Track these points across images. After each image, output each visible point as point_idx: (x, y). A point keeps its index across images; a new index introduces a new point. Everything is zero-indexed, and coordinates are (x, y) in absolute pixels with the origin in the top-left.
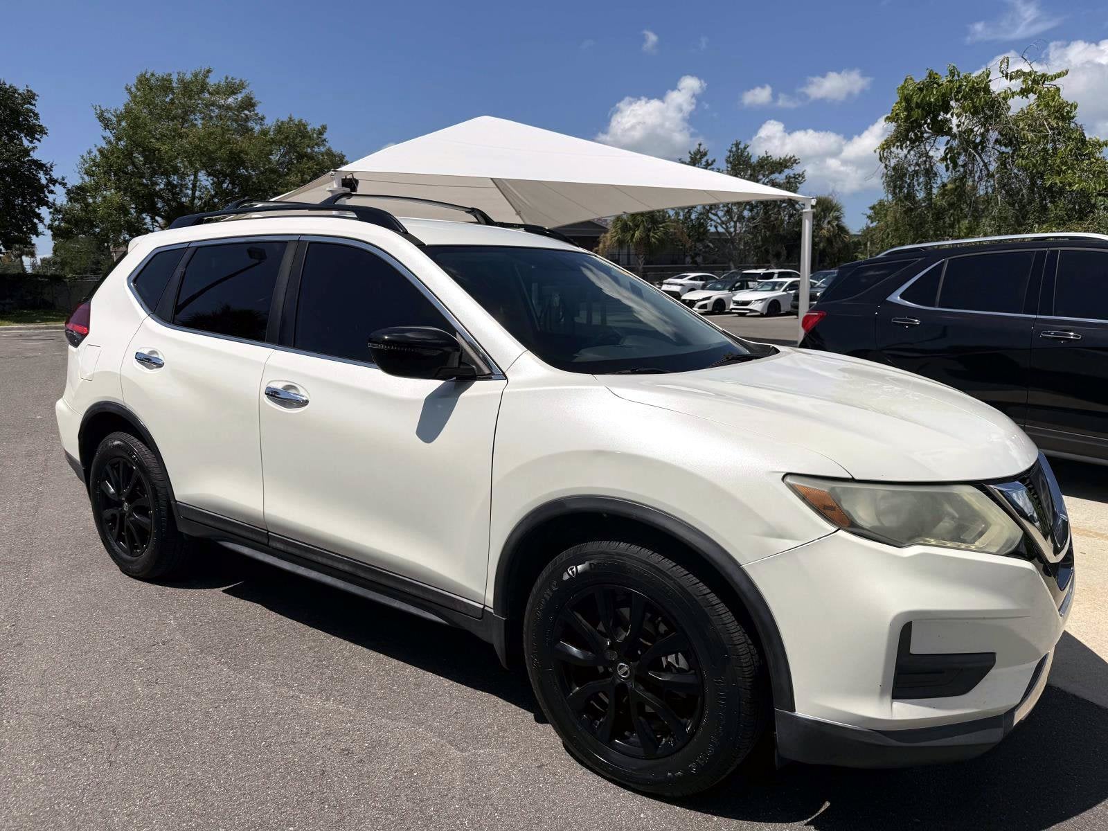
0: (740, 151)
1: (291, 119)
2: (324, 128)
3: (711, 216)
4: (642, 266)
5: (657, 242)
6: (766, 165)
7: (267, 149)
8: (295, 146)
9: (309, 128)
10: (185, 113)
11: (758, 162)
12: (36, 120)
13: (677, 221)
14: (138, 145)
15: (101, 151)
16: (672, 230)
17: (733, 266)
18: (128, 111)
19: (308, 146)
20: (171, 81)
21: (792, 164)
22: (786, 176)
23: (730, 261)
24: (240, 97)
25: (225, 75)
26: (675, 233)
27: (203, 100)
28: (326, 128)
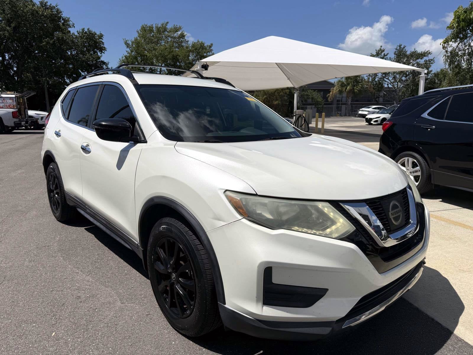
0: (401, 49)
1: (198, 41)
2: (212, 44)
3: (385, 79)
4: (350, 102)
5: (358, 92)
6: (414, 55)
7: (187, 54)
8: (199, 52)
9: (206, 45)
10: (158, 40)
11: (410, 54)
12: (103, 45)
13: (368, 82)
14: (139, 54)
15: (125, 57)
16: (366, 86)
17: (395, 102)
18: (136, 39)
19: (205, 53)
20: (153, 27)
21: (428, 54)
22: (425, 60)
23: (394, 100)
24: (179, 33)
25: (173, 24)
26: (367, 88)
27: (165, 35)
28: (212, 45)
